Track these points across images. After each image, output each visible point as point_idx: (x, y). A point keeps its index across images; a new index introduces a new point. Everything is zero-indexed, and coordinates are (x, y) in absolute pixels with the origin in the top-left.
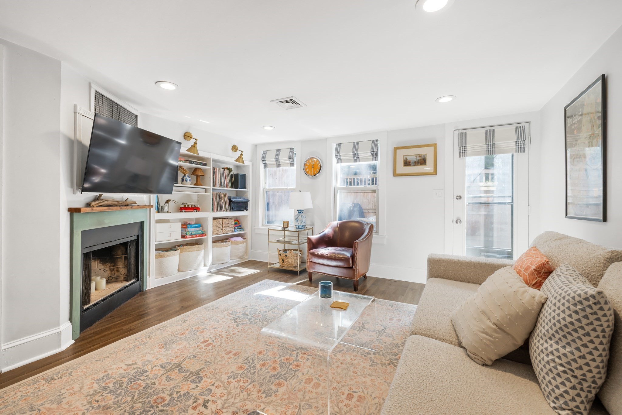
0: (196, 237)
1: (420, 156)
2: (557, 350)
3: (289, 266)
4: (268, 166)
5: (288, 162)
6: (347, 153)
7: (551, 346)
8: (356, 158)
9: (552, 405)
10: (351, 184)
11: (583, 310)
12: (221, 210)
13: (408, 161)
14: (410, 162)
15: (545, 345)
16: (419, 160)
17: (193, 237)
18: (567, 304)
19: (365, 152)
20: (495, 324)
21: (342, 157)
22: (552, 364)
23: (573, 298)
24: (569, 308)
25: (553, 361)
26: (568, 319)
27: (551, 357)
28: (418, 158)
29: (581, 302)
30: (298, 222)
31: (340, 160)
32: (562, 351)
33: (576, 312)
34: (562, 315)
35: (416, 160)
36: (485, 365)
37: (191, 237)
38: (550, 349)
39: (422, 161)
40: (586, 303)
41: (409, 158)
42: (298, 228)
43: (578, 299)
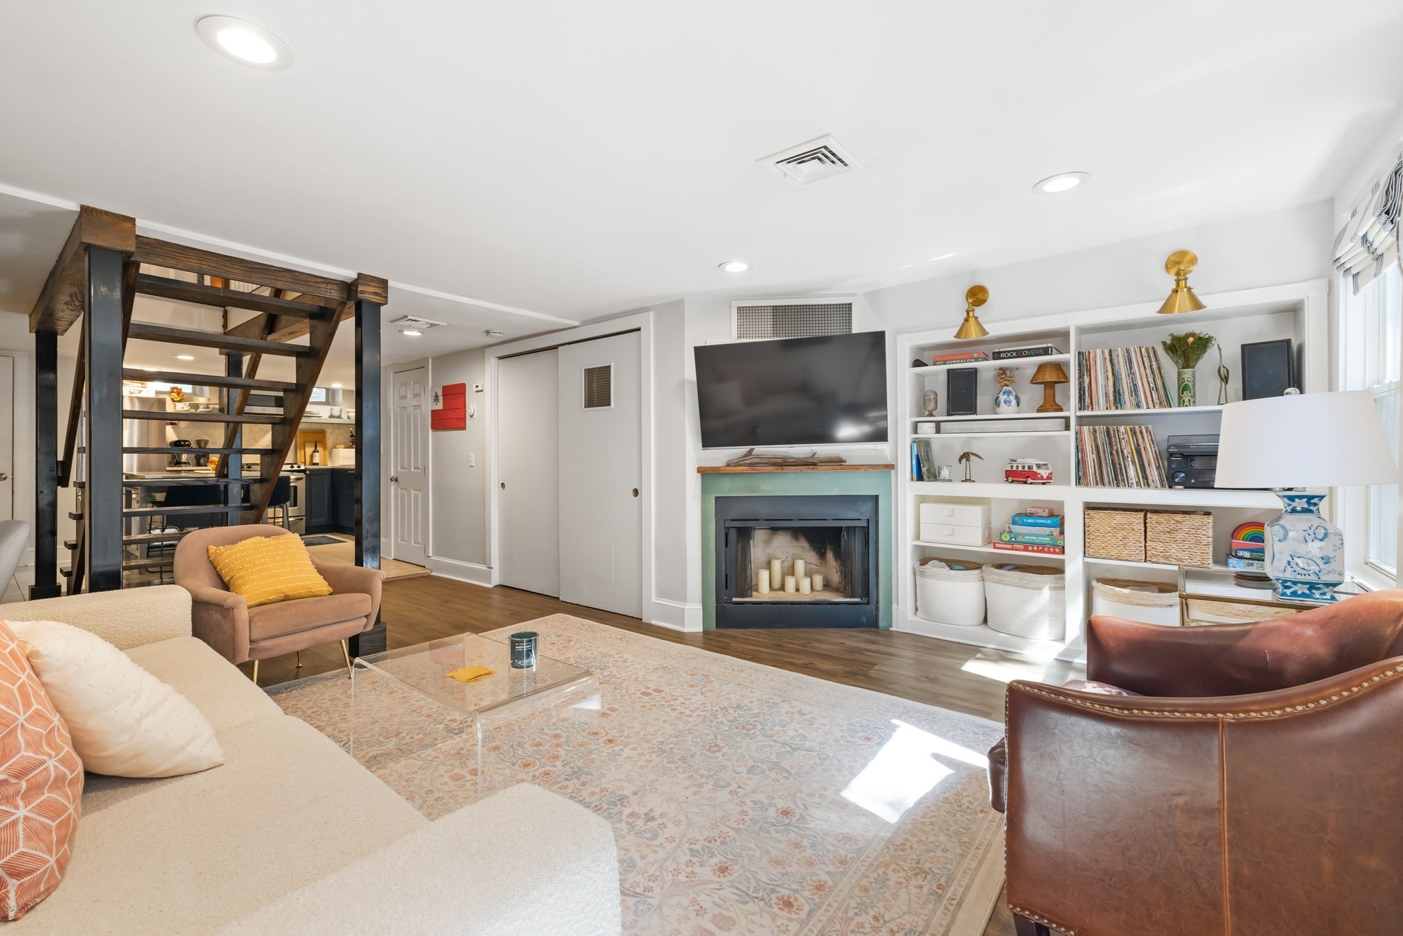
0: (1026, 549)
12: (1119, 479)
17: (1013, 549)
37: (1010, 546)
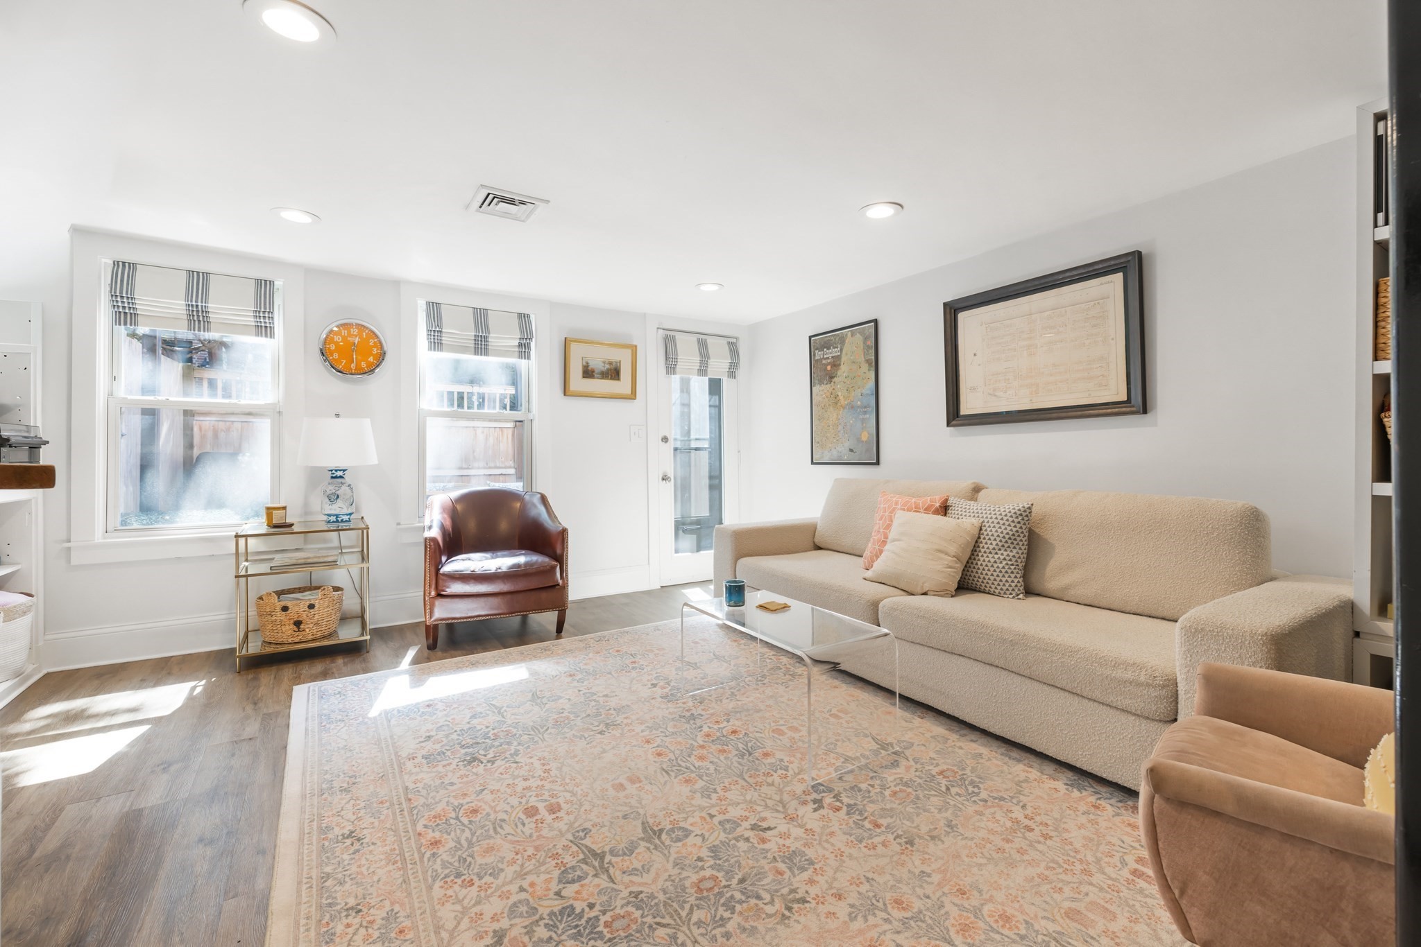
1: (610, 363)
2: (1008, 555)
3: (319, 634)
4: (140, 318)
5: (251, 321)
6: (459, 328)
7: (1002, 554)
8: (481, 345)
9: (1011, 596)
10: (460, 405)
11: (1023, 519)
13: (590, 368)
14: (593, 371)
15: (996, 556)
16: (608, 370)
18: (1011, 519)
19: (504, 337)
20: (954, 556)
21: (445, 339)
22: (1007, 567)
23: (1015, 513)
24: (1013, 521)
25: (1007, 564)
26: (1015, 529)
27: (1004, 562)
28: (607, 366)
29: (1021, 515)
30: (340, 503)
31: (436, 343)
32: (1011, 554)
33: (1019, 523)
34: (1009, 528)
35: (604, 369)
36: (952, 596)
38: (1002, 557)
39: (613, 373)
40: (1024, 514)
41: (592, 365)
42: (337, 521)
43: (1018, 513)
